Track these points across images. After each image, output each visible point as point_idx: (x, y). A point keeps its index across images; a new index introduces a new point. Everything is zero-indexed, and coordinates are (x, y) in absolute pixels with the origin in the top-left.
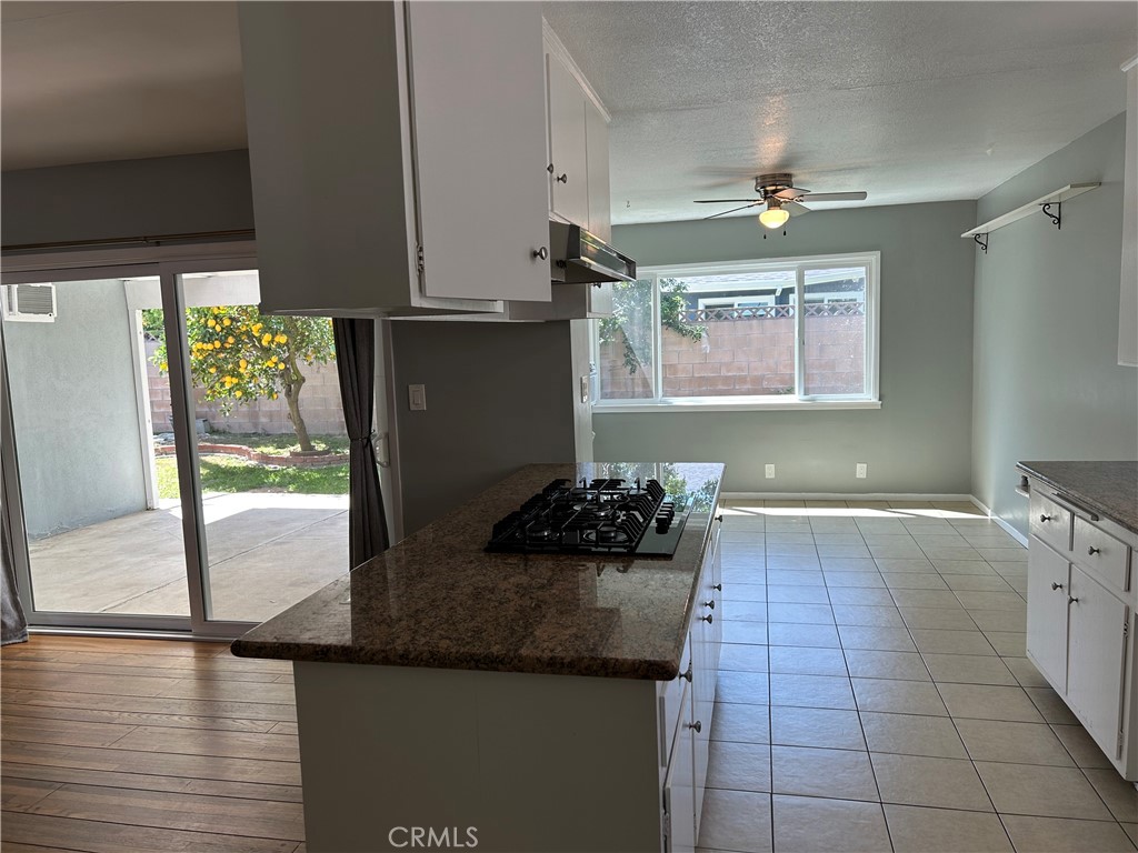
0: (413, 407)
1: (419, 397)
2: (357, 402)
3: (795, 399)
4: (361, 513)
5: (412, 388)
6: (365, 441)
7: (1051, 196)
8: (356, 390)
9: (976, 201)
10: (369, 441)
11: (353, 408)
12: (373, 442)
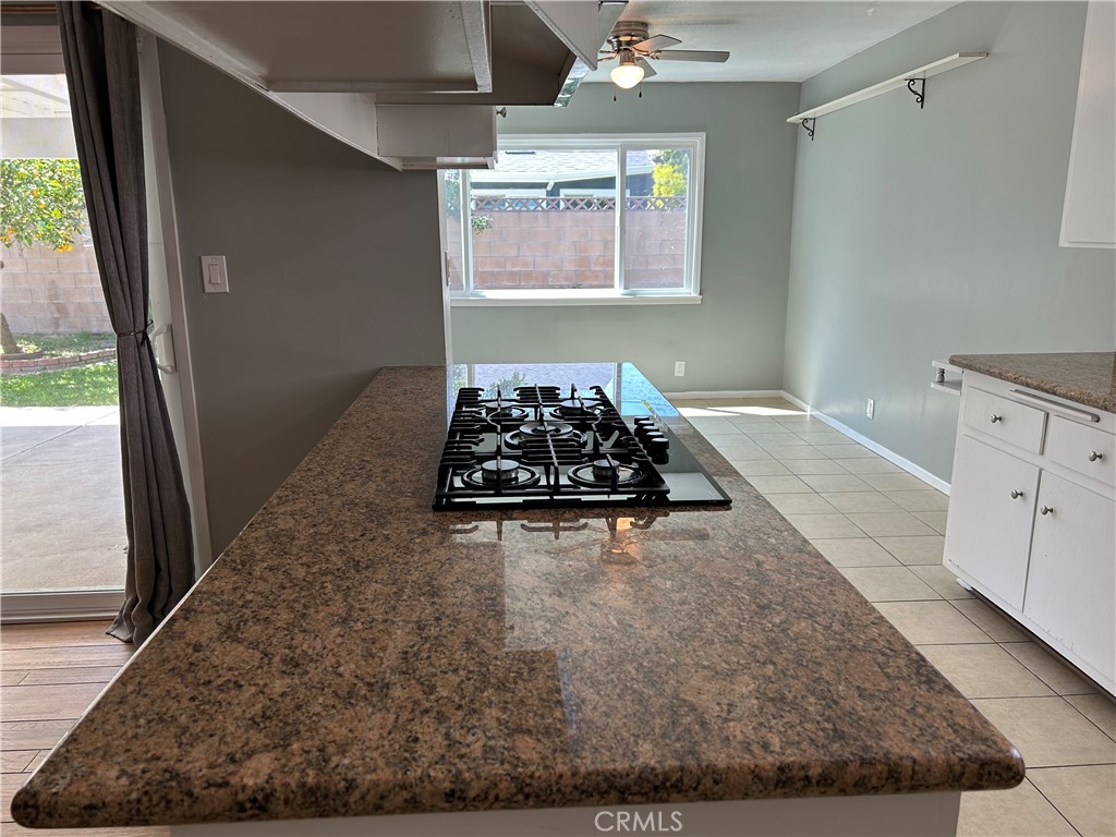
0: (209, 288)
1: (217, 274)
2: (125, 279)
3: (616, 292)
4: (139, 439)
5: (206, 260)
6: (140, 336)
7: (916, 72)
8: (122, 262)
9: (799, 85)
10: (145, 337)
11: (118, 287)
12: (150, 336)
